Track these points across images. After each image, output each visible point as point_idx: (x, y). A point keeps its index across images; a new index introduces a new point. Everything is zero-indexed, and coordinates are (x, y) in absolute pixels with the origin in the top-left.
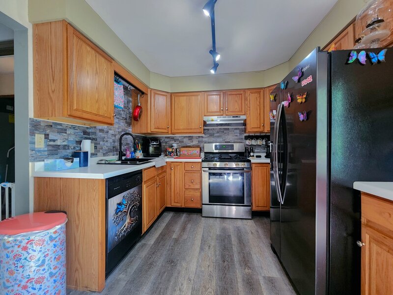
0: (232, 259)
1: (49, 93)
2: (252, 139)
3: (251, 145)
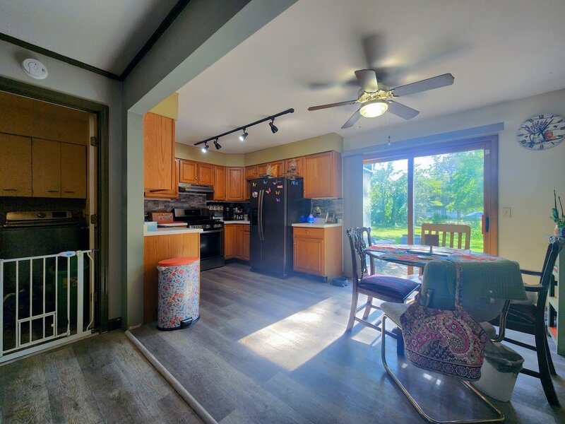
1: (159, 170)
2: (212, 205)
3: (213, 210)
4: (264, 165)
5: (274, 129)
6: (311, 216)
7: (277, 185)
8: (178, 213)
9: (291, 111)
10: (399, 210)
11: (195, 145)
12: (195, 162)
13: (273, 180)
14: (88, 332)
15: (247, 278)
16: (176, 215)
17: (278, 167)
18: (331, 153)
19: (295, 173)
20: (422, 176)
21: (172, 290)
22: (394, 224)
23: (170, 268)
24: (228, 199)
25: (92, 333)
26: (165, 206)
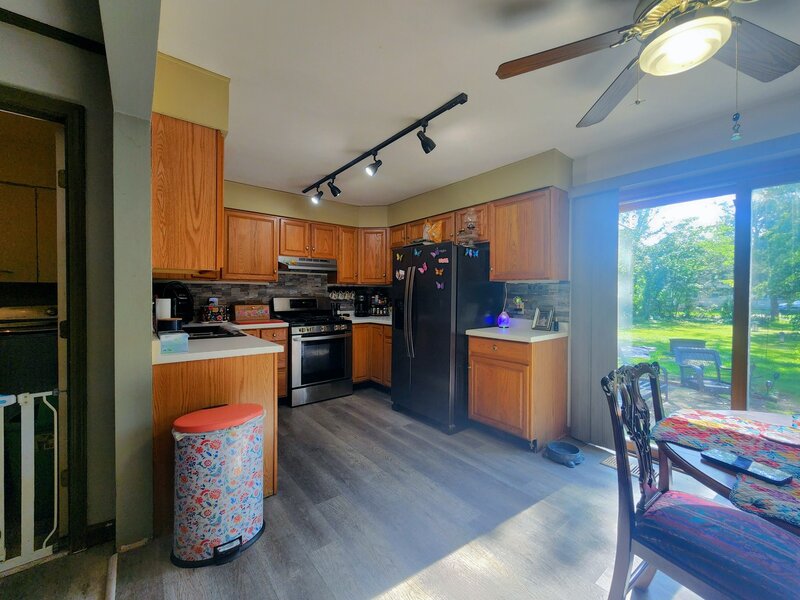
1: (187, 232)
2: (337, 291)
3: (338, 300)
4: (419, 223)
5: (428, 145)
6: (504, 316)
7: (438, 257)
8: (281, 305)
9: (461, 99)
10: (657, 295)
11: (304, 192)
12: (305, 221)
13: (432, 248)
14: (46, 551)
15: (384, 424)
16: (276, 309)
17: (444, 226)
18: (547, 192)
19: (473, 235)
20: (703, 238)
21: (197, 482)
22: (647, 318)
23: (192, 435)
24: (360, 282)
25: (55, 552)
26: (259, 294)
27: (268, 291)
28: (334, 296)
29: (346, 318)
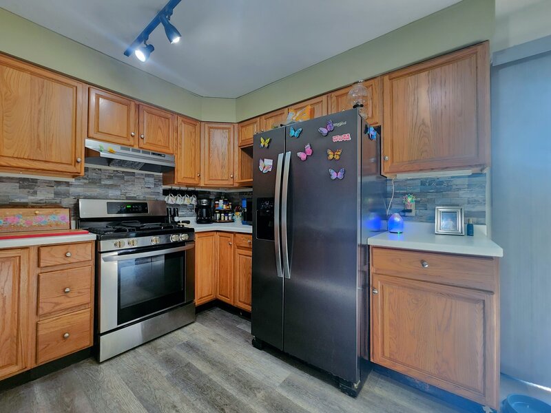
0: (228, 397)
2: (175, 195)
3: (176, 205)
4: (279, 112)
6: (396, 218)
8: (89, 209)
12: (130, 98)
13: (321, 122)
16: (82, 214)
24: (204, 183)
26: (57, 194)
27: (72, 190)
28: (170, 200)
29: (186, 225)
